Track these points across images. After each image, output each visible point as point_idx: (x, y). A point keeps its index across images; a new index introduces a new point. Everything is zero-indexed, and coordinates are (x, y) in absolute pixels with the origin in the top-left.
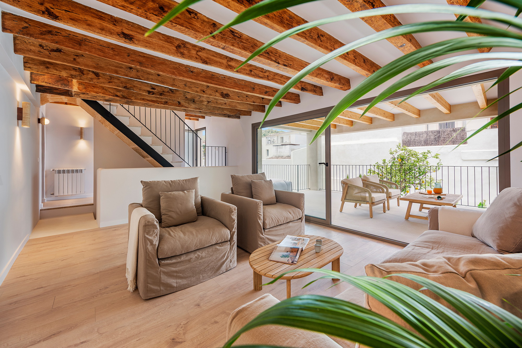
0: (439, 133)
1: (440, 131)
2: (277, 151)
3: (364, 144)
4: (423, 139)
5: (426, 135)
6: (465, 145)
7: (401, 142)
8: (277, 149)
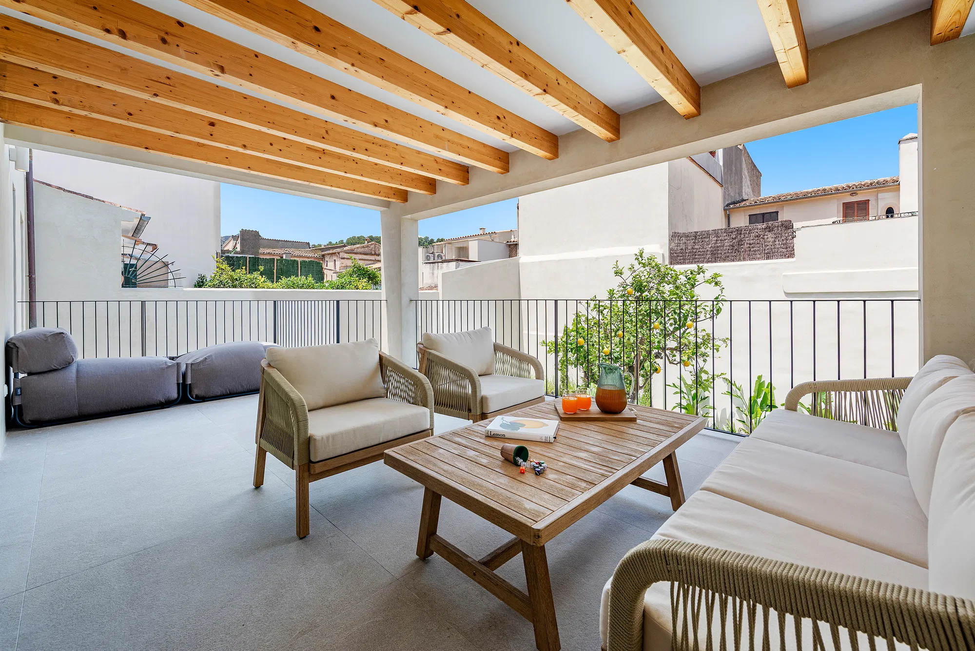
0: (741, 234)
1: (741, 230)
2: (433, 274)
3: (597, 259)
4: (710, 246)
5: (716, 238)
6: (790, 260)
7: (667, 255)
8: (433, 270)
